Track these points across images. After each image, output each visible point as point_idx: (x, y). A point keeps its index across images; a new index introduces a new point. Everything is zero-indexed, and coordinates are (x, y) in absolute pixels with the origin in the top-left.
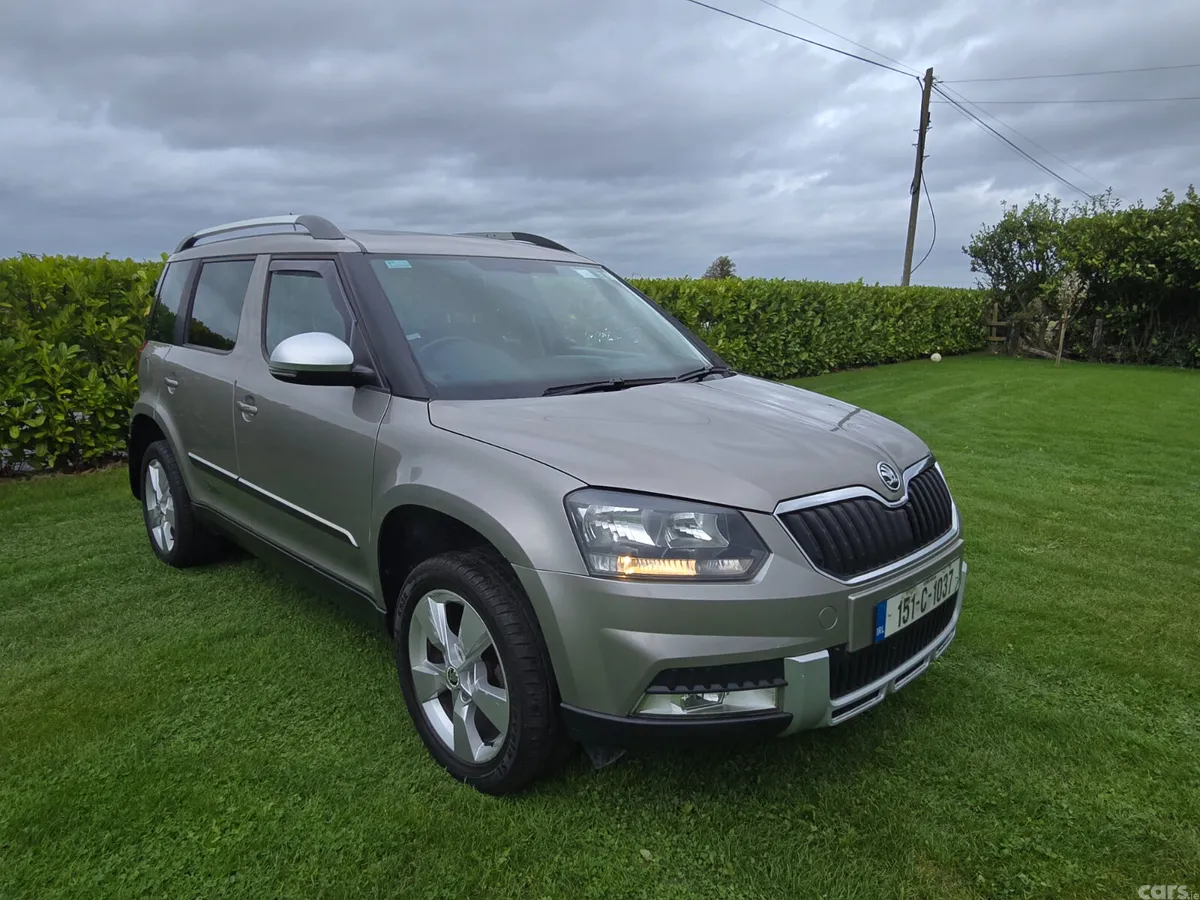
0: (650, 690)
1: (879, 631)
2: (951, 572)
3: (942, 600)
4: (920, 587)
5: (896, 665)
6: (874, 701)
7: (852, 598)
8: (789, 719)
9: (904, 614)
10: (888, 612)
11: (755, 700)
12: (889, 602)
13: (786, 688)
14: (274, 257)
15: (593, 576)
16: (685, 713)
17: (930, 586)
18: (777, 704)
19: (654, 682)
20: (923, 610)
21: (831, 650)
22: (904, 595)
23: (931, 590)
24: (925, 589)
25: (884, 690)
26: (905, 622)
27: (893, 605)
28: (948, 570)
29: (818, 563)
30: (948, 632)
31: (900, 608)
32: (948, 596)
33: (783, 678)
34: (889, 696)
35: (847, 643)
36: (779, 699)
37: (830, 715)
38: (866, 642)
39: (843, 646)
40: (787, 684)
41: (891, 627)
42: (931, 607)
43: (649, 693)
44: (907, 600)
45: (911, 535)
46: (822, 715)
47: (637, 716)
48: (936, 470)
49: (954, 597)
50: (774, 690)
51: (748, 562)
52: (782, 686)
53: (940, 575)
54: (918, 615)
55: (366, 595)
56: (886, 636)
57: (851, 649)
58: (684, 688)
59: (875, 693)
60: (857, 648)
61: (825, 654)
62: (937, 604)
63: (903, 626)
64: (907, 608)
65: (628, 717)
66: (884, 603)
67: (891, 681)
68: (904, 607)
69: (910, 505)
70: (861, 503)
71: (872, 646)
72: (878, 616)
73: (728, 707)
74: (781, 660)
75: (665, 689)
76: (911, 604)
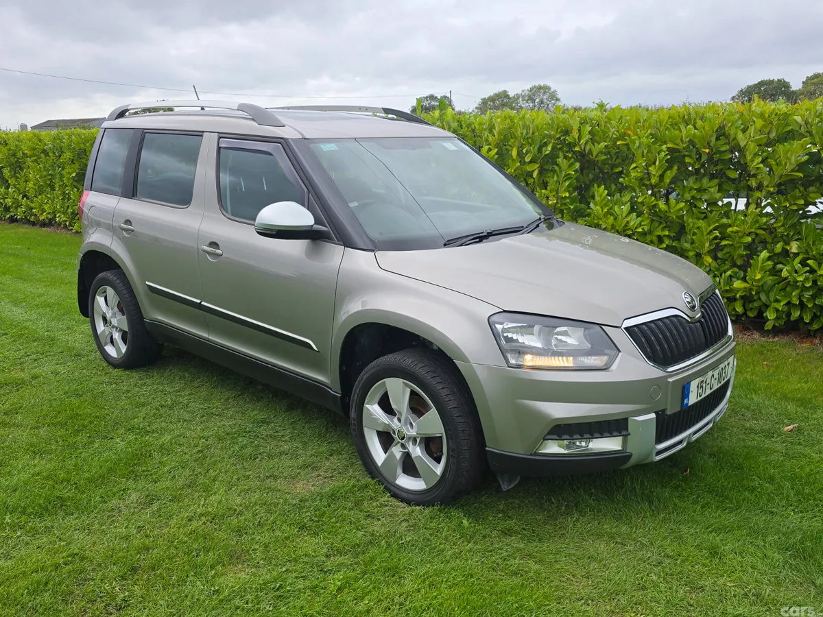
0: (547, 437)
1: (686, 401)
2: (728, 364)
3: (723, 382)
4: (710, 374)
5: (694, 424)
6: (680, 447)
7: (670, 380)
8: (630, 456)
9: (700, 391)
10: (691, 389)
11: (609, 444)
12: (692, 383)
13: (629, 436)
14: (221, 135)
15: (510, 367)
16: (566, 452)
17: (716, 373)
18: (623, 447)
19: (550, 433)
20: (711, 389)
21: (656, 413)
22: (700, 379)
23: (716, 376)
24: (713, 375)
25: (687, 439)
26: (700, 396)
27: (694, 385)
28: (726, 363)
29: (649, 359)
30: (723, 405)
31: (698, 387)
32: (726, 380)
33: (627, 431)
34: (688, 443)
35: (666, 409)
36: (625, 443)
37: (654, 454)
38: (678, 409)
39: (663, 411)
40: (629, 434)
41: (693, 399)
42: (716, 387)
43: (545, 439)
44: (702, 382)
45: (704, 340)
46: (649, 455)
47: (536, 454)
48: (717, 295)
49: (729, 381)
50: (621, 438)
51: (605, 358)
52: (625, 436)
53: (722, 366)
54: (708, 392)
55: (323, 385)
56: (689, 405)
57: (669, 412)
58: (568, 437)
59: (680, 442)
60: (672, 413)
61: (653, 415)
62: (720, 385)
63: (699, 399)
64: (702, 387)
65: (531, 455)
66: (689, 383)
67: (690, 434)
68: (700, 386)
69: (703, 320)
70: (674, 319)
71: (680, 412)
72: (685, 392)
73: (591, 449)
74: (626, 420)
75: (556, 437)
76: (704, 385)
